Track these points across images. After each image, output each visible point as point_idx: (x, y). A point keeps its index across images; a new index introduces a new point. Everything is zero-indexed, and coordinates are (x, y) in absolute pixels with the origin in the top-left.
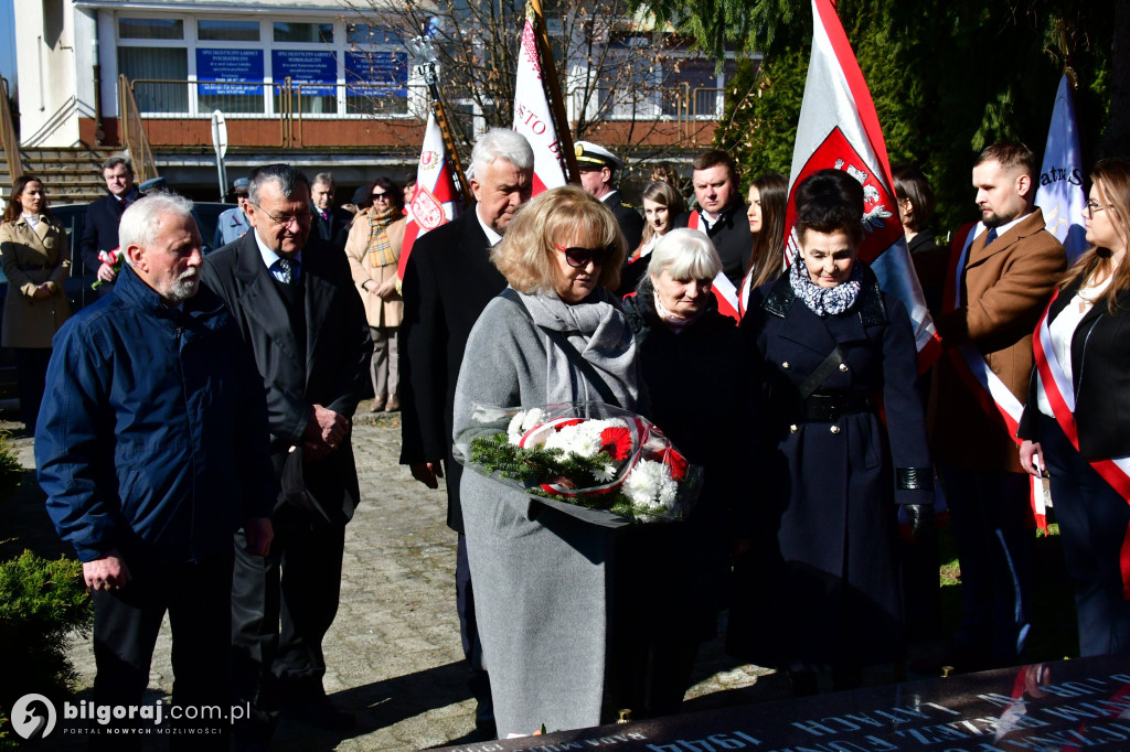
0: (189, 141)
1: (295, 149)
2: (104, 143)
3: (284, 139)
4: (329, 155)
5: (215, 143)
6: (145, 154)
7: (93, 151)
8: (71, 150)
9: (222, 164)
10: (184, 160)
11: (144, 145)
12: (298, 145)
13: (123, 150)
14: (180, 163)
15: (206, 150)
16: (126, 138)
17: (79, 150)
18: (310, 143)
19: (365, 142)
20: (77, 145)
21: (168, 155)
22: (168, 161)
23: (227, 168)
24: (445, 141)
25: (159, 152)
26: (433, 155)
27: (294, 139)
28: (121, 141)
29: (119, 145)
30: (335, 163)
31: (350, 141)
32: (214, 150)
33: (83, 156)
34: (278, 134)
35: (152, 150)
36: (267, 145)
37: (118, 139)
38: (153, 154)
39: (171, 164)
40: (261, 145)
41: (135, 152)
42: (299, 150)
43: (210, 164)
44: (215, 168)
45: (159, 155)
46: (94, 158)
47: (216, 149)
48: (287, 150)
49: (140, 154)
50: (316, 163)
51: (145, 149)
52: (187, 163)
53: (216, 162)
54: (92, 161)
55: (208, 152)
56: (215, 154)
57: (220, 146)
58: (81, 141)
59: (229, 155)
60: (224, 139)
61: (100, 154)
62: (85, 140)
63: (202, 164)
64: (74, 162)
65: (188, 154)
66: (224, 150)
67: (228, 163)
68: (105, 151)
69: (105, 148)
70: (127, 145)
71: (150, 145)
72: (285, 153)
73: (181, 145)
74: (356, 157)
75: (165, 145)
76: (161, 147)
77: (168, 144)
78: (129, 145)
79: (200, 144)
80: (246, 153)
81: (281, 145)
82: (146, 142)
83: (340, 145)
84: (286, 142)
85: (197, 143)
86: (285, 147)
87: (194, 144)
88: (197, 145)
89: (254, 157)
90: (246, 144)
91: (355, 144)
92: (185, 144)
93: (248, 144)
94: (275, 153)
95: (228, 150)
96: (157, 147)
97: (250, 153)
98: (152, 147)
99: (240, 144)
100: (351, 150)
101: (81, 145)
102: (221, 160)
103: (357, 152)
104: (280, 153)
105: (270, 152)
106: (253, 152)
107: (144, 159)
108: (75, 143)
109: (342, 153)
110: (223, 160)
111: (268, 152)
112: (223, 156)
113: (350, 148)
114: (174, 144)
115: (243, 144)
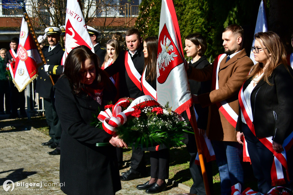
24: (29, 28)
26: (24, 33)
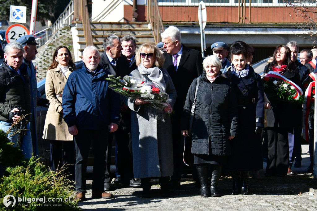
0: (185, 19)
1: (246, 25)
2: (137, 20)
3: (240, 18)
4: (266, 28)
5: (200, 21)
6: (159, 26)
7: (131, 24)
8: (119, 24)
9: (203, 33)
11: (160, 21)
12: (248, 22)
13: (147, 24)
15: (194, 24)
16: (150, 17)
17: (124, 24)
18: (256, 21)
19: (289, 20)
20: (122, 21)
23: (206, 35)
25: (167, 25)
27: (246, 19)
28: (147, 19)
29: (146, 21)
30: (270, 33)
31: (279, 20)
33: (125, 27)
34: (237, 16)
35: (163, 24)
36: (230, 21)
37: (145, 18)
38: (164, 26)
42: (249, 25)
43: (196, 32)
44: (199, 35)
46: (131, 28)
47: (200, 24)
48: (241, 25)
49: (156, 26)
50: (258, 33)
51: (160, 23)
53: (199, 32)
54: (130, 30)
55: (195, 26)
56: (199, 27)
57: (202, 22)
58: (124, 18)
59: (207, 27)
60: (205, 19)
61: (135, 26)
62: (126, 18)
64: (120, 30)
65: (184, 27)
66: (204, 25)
67: (207, 32)
68: (137, 24)
69: (137, 22)
70: (150, 21)
71: (163, 21)
72: (240, 26)
73: (180, 22)
74: (282, 29)
75: (171, 21)
76: (169, 22)
77: (173, 21)
78: (151, 21)
79: (191, 21)
80: (218, 26)
81: (238, 22)
82: (161, 20)
83: (273, 22)
84: (241, 20)
85: (189, 20)
86: (240, 23)
87: (188, 21)
88: (189, 22)
89: (222, 29)
90: (217, 22)
91: (282, 22)
92: (182, 21)
93: (219, 22)
94: (235, 26)
95: (207, 24)
96: (167, 22)
97: (220, 26)
98: (164, 22)
99: (214, 21)
100: (280, 25)
101: (124, 21)
102: (203, 31)
103: (283, 27)
104: (237, 26)
105: (231, 26)
106: (221, 26)
107: (159, 29)
108: (121, 20)
109: (275, 27)
110: (204, 30)
111: (230, 26)
112: (204, 28)
113: (279, 24)
114: (176, 21)
115: (216, 21)
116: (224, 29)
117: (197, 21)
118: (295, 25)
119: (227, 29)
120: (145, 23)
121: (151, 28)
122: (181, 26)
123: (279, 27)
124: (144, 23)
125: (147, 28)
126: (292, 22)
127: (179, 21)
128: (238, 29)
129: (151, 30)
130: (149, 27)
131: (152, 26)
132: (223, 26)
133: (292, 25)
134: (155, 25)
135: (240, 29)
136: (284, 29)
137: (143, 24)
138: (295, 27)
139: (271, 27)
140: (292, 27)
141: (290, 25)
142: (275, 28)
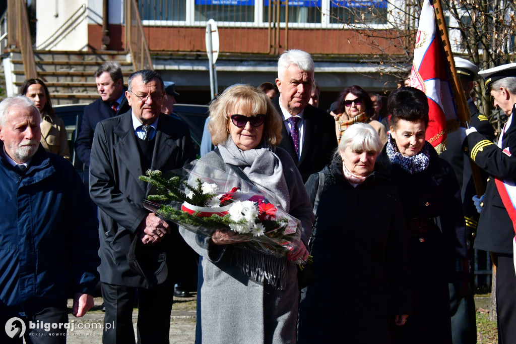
0: (184, 47)
2: (109, 47)
3: (271, 46)
5: (208, 49)
6: (144, 58)
7: (99, 55)
8: (80, 54)
9: (213, 69)
10: (179, 64)
11: (145, 50)
13: (125, 54)
14: (175, 67)
15: (200, 55)
16: (129, 43)
17: (87, 54)
19: (346, 51)
20: (86, 50)
21: (166, 60)
22: (165, 65)
23: (219, 73)
25: (157, 57)
27: (280, 47)
28: (124, 46)
29: (123, 50)
32: (206, 56)
33: (90, 59)
34: (266, 43)
35: (151, 55)
36: (256, 51)
37: (121, 44)
38: (152, 59)
39: (168, 67)
40: (250, 51)
41: (136, 57)
43: (202, 68)
44: (207, 72)
45: (157, 59)
46: (100, 61)
47: (209, 55)
49: (140, 58)
51: (145, 54)
52: (183, 68)
53: (208, 67)
54: (98, 64)
55: (201, 58)
56: (207, 60)
57: (212, 52)
58: (89, 46)
59: (220, 61)
60: (216, 46)
61: (105, 58)
62: (92, 45)
63: (196, 68)
64: (81, 64)
65: (183, 59)
66: (216, 56)
67: (219, 68)
68: (109, 55)
69: (110, 52)
70: (129, 50)
71: (150, 50)
72: (272, 59)
73: (178, 51)
74: (337, 64)
75: (163, 51)
76: (159, 52)
77: (166, 49)
78: (131, 50)
79: (195, 50)
80: (236, 58)
81: (268, 51)
82: (146, 48)
83: (323, 53)
84: (273, 49)
85: (192, 49)
86: (272, 53)
87: (189, 50)
88: (191, 51)
89: (243, 63)
90: (236, 51)
91: (336, 52)
92: (181, 49)
93: (239, 51)
94: (263, 59)
95: (219, 56)
96: (156, 52)
97: (239, 58)
98: (151, 52)
99: (231, 51)
100: (333, 58)
101: (89, 49)
102: (213, 65)
103: (338, 60)
104: (267, 59)
105: (258, 59)
106: (242, 59)
107: (144, 63)
108: (84, 48)
109: (325, 60)
110: (215, 65)
111: (255, 59)
112: (214, 61)
113: (332, 56)
114: (171, 49)
115: (233, 51)
116: (246, 63)
117: (204, 50)
118: (356, 58)
119: (252, 62)
120: (122, 52)
121: (131, 60)
122: (178, 57)
123: (333, 60)
124: (120, 52)
125: (125, 60)
126: (351, 53)
127: (176, 49)
128: (268, 63)
129: (131, 65)
130: (129, 58)
131: (133, 57)
132: (245, 59)
133: (352, 58)
134: (137, 57)
135: (272, 63)
136: (340, 64)
137: (118, 54)
138: (356, 60)
139: (319, 60)
140: (351, 60)
141: (349, 58)
142: (326, 62)
